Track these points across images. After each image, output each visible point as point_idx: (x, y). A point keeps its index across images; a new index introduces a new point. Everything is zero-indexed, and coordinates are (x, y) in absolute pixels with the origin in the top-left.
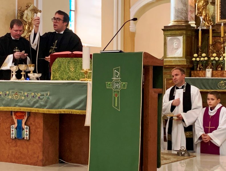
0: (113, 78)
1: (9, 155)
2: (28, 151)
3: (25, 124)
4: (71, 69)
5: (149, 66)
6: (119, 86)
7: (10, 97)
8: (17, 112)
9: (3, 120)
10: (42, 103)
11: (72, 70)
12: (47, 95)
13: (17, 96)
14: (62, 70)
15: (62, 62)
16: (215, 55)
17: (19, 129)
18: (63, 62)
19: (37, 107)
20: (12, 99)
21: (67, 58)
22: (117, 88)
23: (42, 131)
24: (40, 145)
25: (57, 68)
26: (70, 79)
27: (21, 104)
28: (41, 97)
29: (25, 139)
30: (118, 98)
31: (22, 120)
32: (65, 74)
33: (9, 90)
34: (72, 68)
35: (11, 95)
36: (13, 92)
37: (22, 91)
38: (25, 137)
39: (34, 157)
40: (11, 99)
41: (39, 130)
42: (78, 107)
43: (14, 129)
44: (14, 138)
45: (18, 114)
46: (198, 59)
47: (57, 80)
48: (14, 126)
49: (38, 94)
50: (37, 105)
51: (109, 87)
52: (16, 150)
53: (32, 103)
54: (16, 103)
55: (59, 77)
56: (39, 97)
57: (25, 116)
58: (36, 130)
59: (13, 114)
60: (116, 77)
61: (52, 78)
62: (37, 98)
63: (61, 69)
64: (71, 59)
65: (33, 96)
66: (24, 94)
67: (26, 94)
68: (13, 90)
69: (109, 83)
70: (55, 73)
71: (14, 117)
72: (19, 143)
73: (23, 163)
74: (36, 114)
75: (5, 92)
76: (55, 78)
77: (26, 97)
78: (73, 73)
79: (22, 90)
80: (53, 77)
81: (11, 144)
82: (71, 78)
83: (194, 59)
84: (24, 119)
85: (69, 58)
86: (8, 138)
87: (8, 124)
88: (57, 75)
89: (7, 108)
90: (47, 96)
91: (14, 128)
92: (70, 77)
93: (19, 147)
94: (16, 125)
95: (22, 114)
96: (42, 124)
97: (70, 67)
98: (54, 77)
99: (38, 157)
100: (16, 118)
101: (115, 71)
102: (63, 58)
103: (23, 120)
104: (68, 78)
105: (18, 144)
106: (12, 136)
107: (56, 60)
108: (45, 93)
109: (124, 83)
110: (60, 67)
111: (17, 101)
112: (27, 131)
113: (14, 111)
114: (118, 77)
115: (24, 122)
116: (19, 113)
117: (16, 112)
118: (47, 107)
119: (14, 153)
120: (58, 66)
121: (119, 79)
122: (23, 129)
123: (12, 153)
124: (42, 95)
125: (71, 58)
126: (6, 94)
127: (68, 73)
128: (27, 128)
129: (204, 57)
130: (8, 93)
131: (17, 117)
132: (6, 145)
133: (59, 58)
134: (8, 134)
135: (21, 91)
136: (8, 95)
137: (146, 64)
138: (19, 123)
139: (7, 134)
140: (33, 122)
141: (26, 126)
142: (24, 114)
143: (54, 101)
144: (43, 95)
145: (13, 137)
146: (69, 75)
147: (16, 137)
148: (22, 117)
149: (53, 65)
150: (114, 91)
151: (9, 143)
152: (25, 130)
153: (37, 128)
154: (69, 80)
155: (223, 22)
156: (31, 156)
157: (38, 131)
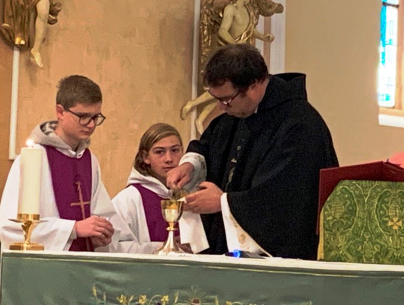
4: (390, 224)
11: (395, 228)
14: (360, 224)
15: (357, 196)
18: (361, 196)
21: (377, 183)
25: (341, 217)
26: (386, 261)
32: (370, 239)
33: (170, 291)
34: (395, 220)
47: (339, 259)
55: (349, 250)
61: (320, 253)
63: (355, 220)
64: (390, 187)
70: (335, 234)
75: (156, 298)
76: (333, 253)
78: (399, 236)
79: (214, 293)
80: (325, 247)
82: (389, 256)
85: (384, 184)
88: (342, 242)
92: (387, 252)
97: (388, 216)
98: (327, 250)
102: (364, 182)
104: (378, 253)
107: (339, 188)
110: (352, 212)
120: (344, 209)
125: (391, 183)
127: (380, 236)
130: (165, 299)
133: (347, 182)
146: (382, 243)
149: (326, 206)
154: (383, 263)
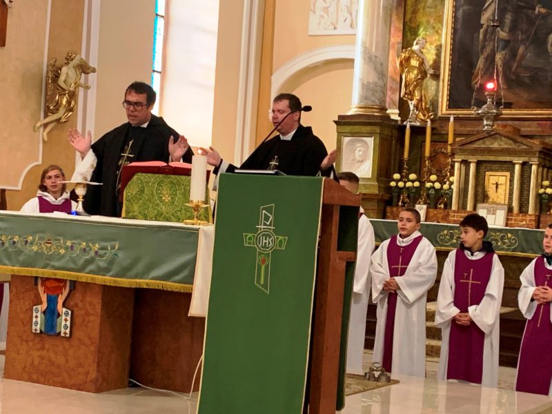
0: (259, 227)
1: (25, 366)
2: (67, 361)
3: (64, 305)
4: (164, 198)
5: (333, 205)
6: (269, 244)
7: (35, 248)
8: (48, 279)
9: (17, 293)
10: (102, 264)
11: (167, 201)
12: (113, 248)
13: (50, 247)
14: (147, 198)
15: (146, 182)
16: (433, 177)
17: (51, 314)
18: (147, 182)
19: (90, 272)
20: (40, 251)
21: (157, 175)
22: (265, 247)
23: (98, 321)
24: (92, 348)
25: (136, 194)
26: (161, 219)
27: (56, 264)
28: (101, 252)
29: (62, 335)
30: (267, 268)
31: (58, 295)
32: (152, 207)
33: (33, 234)
34: (167, 196)
35: (37, 244)
36: (41, 238)
37: (61, 238)
38: (63, 330)
39: (79, 374)
40: (37, 253)
41: (91, 318)
42: (177, 278)
43: (39, 315)
44: (38, 332)
45: (48, 284)
46: (401, 184)
47: (134, 218)
48: (39, 307)
49: (94, 244)
50: (91, 267)
51: (250, 243)
52: (42, 358)
53: (81, 262)
54: (47, 261)
55: (140, 212)
56: (96, 252)
57: (65, 288)
58: (87, 319)
59: (39, 282)
60: (265, 224)
61: (123, 214)
62: (92, 253)
63: (144, 195)
64: (164, 177)
65: (84, 249)
66: (65, 243)
67: (69, 243)
68: (42, 235)
69: (250, 235)
70: (132, 204)
71: (41, 289)
72: (49, 343)
73: (55, 384)
74: (87, 286)
75: (24, 238)
76: (131, 214)
77: (70, 249)
78: (169, 205)
79: (60, 236)
80: (126, 211)
81: (31, 344)
82: (163, 216)
83: (393, 184)
84: (62, 293)
85: (161, 176)
86: (25, 332)
87: (27, 303)
88: (136, 208)
89: (28, 271)
90: (113, 251)
91: (40, 312)
92: (162, 214)
93: (48, 351)
94: (45, 305)
95: (57, 284)
96: (99, 307)
97: (163, 194)
98: (128, 212)
99: (87, 373)
100: (44, 292)
101: (264, 211)
102: (149, 175)
103: (60, 295)
104: (156, 215)
105: (46, 345)
106: (34, 327)
107: (135, 177)
108: (109, 245)
109: (280, 238)
110: (142, 191)
111: (50, 258)
112: (66, 320)
113: (42, 278)
114: (270, 225)
115: (61, 300)
116: (52, 281)
117: (45, 280)
118: (111, 274)
119: (36, 362)
120: (138, 190)
121: (270, 229)
122: (59, 315)
123: (33, 362)
124: (102, 249)
125: (164, 175)
126: (27, 242)
127: (158, 205)
128: (66, 314)
129: (413, 181)
130: (30, 238)
131: (47, 290)
132: (21, 344)
133: (140, 174)
134: (25, 323)
135: (59, 238)
136: (32, 243)
137: (327, 202)
138: (52, 302)
139: (23, 323)
140: (82, 301)
141: (64, 310)
142: (62, 285)
143: (126, 262)
144: (105, 248)
145: (36, 330)
146: (159, 209)
147: (43, 330)
148: (59, 290)
149: (127, 187)
150: (260, 254)
151: (27, 341)
152: (64, 317)
153: (88, 314)
154: (159, 221)
155: (454, 114)
156: (73, 370)
157: (89, 322)
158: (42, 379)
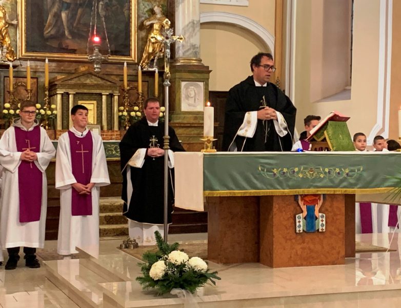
1: (291, 257)
2: (323, 247)
7: (301, 176)
10: (352, 181)
12: (359, 170)
13: (313, 174)
19: (345, 187)
20: (305, 177)
23: (344, 218)
24: (341, 236)
27: (319, 184)
28: (350, 174)
35: (302, 173)
36: (305, 169)
38: (320, 228)
39: (333, 254)
40: (303, 178)
43: (301, 220)
48: (301, 215)
49: (345, 169)
50: (345, 184)
52: (303, 248)
53: (337, 181)
56: (347, 174)
58: (335, 218)
62: (345, 175)
65: (339, 173)
66: (324, 170)
67: (327, 170)
68: (305, 166)
72: (308, 238)
73: (315, 264)
75: (292, 169)
77: (328, 174)
81: (294, 241)
84: (317, 204)
86: (288, 233)
89: (296, 191)
90: (359, 172)
91: (302, 219)
93: (308, 243)
95: (314, 198)
99: (339, 253)
105: (306, 239)
106: (298, 229)
108: (356, 168)
111: (314, 180)
113: (301, 195)
117: (304, 196)
118: (358, 186)
119: (299, 252)
122: (317, 218)
123: (297, 253)
124: (352, 171)
126: (294, 172)
131: (306, 202)
132: (286, 242)
134: (288, 228)
136: (298, 173)
139: (286, 228)
143: (369, 179)
145: (299, 231)
147: (305, 230)
148: (315, 202)
151: (290, 240)
152: (320, 219)
153: (336, 215)
156: (328, 252)
157: (337, 219)
158: (305, 263)
